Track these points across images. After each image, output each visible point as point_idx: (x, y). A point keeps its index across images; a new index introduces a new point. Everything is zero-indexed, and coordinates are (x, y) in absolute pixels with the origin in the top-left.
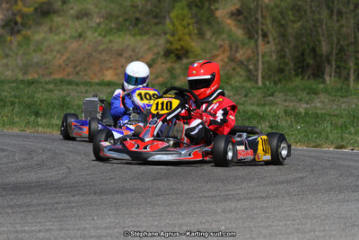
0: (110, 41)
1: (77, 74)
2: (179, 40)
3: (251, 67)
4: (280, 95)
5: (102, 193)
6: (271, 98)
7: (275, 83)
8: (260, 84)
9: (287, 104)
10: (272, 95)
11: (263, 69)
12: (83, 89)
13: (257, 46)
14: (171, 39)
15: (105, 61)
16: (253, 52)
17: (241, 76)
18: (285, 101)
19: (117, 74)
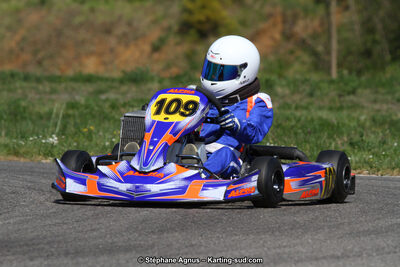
0: (92, 10)
1: (39, 63)
2: (204, 7)
3: (320, 48)
4: (367, 92)
5: (78, 253)
6: (352, 97)
7: (359, 73)
8: (334, 74)
9: (377, 106)
10: (353, 92)
11: (339, 51)
12: (47, 87)
13: (328, 14)
14: (190, 6)
15: (83, 42)
16: (322, 24)
17: (303, 63)
18: (375, 101)
19: (104, 64)
